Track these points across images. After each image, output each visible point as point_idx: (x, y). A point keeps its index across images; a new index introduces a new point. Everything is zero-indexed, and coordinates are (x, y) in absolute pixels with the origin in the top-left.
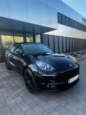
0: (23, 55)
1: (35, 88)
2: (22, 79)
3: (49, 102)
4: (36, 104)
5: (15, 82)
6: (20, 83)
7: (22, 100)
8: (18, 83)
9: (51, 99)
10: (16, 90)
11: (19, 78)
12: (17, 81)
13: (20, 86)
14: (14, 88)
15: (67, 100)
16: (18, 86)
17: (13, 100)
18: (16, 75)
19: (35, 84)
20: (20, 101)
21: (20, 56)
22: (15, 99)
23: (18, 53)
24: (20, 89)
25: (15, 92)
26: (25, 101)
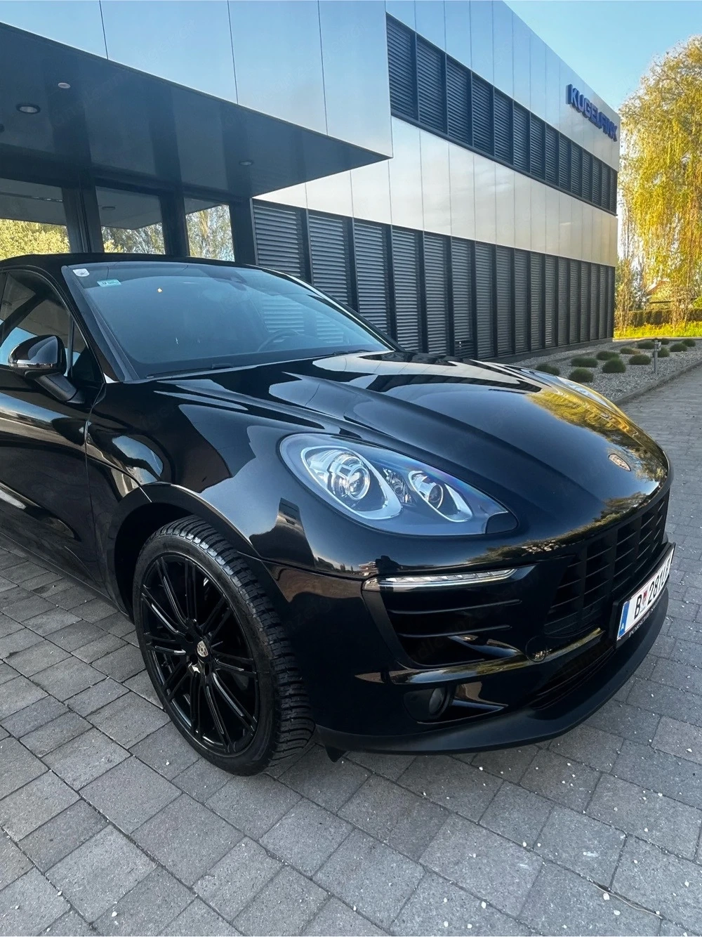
0: (109, 380)
1: (286, 726)
2: (101, 628)
3: (439, 854)
4: (314, 897)
5: (27, 670)
6: (89, 673)
7: (143, 866)
8: (64, 678)
9: (447, 812)
10: (57, 762)
11: (72, 619)
12: (50, 649)
13: (92, 700)
14: (30, 742)
15: (607, 796)
16: (76, 703)
17: (32, 885)
18: (32, 585)
19: (284, 678)
20: (130, 882)
21: (67, 392)
22: (60, 869)
23: (48, 356)
24: (94, 738)
25: (47, 785)
26: (183, 871)
